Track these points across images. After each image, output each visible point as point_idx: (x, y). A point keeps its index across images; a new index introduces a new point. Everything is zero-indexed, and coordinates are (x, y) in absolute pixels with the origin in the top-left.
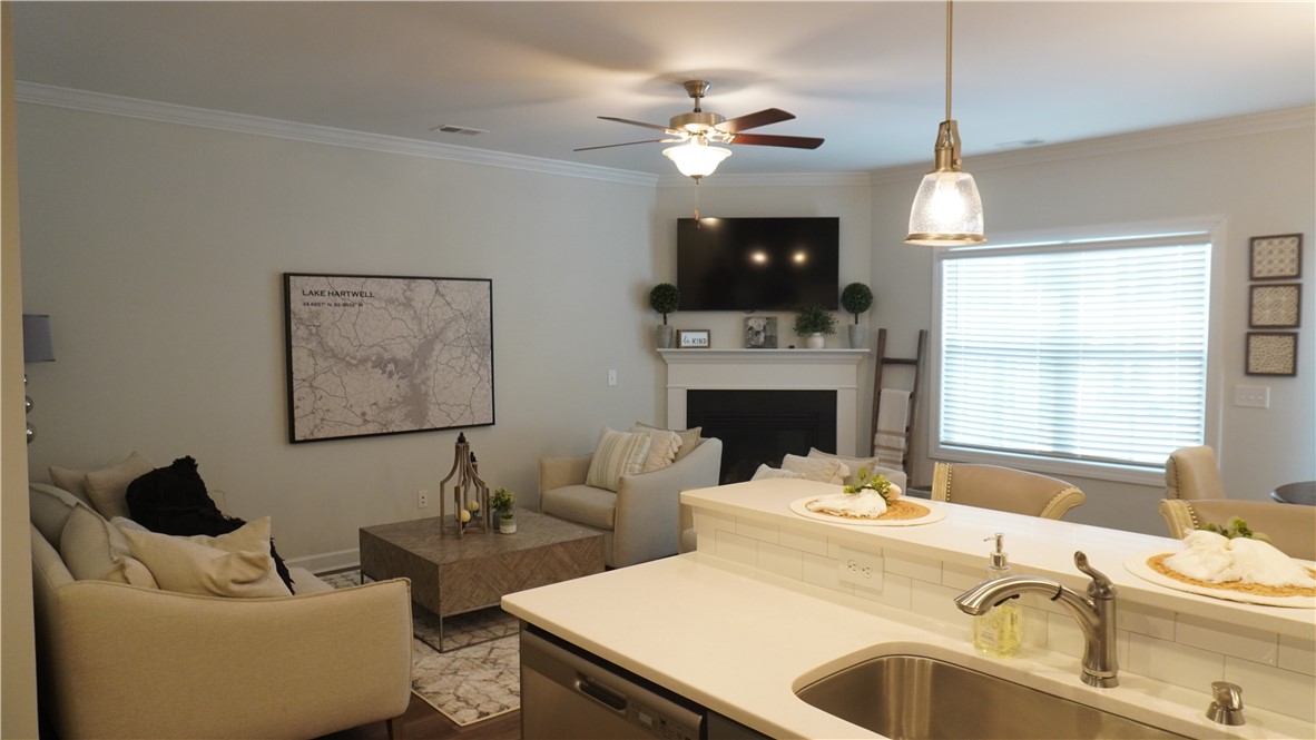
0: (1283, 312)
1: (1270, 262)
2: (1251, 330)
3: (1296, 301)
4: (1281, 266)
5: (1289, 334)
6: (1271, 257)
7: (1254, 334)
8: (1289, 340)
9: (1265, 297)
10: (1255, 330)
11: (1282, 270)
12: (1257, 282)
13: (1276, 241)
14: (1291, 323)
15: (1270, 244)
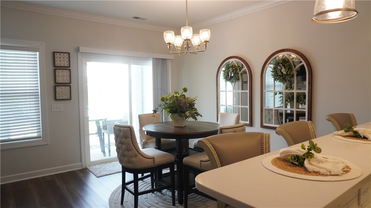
0: (66, 78)
1: (60, 61)
2: (55, 85)
3: (69, 75)
4: (64, 63)
5: (68, 86)
6: (60, 60)
7: (57, 86)
8: (68, 88)
9: (59, 73)
10: (57, 85)
11: (64, 64)
12: (56, 68)
13: (62, 54)
14: (68, 82)
15: (60, 55)
